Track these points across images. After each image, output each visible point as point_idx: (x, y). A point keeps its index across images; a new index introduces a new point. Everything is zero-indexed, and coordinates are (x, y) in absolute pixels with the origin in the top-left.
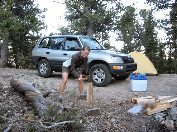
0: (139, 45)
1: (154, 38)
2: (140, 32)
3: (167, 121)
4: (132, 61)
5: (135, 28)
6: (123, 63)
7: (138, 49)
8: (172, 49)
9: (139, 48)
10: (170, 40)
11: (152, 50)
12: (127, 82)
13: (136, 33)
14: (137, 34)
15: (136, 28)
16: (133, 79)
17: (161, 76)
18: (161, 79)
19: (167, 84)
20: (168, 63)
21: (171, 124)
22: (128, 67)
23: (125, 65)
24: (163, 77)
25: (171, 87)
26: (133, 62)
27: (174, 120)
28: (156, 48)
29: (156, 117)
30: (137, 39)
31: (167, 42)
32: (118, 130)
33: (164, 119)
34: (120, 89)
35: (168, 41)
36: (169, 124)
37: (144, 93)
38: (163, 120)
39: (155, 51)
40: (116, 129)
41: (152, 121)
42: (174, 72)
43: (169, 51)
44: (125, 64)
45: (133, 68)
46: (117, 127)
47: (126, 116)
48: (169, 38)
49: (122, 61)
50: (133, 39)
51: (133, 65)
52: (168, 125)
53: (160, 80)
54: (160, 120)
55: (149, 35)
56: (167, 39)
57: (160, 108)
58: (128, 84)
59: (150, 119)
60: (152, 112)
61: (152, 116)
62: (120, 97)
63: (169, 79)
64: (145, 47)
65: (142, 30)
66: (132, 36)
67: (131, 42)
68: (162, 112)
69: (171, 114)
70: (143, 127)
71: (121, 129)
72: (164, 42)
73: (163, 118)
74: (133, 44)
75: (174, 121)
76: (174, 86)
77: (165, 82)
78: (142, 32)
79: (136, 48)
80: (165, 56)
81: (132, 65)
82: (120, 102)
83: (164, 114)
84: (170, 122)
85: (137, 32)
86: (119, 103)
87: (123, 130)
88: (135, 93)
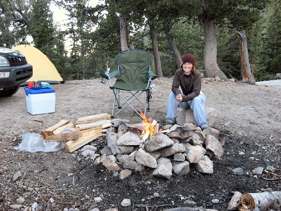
0: (22, 34)
1: (48, 21)
2: (23, 12)
3: (104, 157)
4: (24, 61)
5: (14, 5)
6: (9, 65)
7: (21, 40)
8: (77, 40)
9: (24, 39)
10: (73, 25)
11: (46, 43)
12: (17, 99)
13: (16, 12)
14: (19, 14)
15: (16, 5)
16: (31, 93)
17: (69, 84)
18: (72, 89)
19: (83, 97)
20: (72, 63)
21: (111, 161)
22: (18, 73)
23: (13, 70)
24: (74, 85)
25: (91, 100)
26: (26, 63)
27: (115, 153)
28: (52, 39)
29: (84, 154)
30: (19, 23)
31: (68, 30)
32: (28, 191)
33: (98, 155)
34: (8, 114)
35: (71, 27)
36: (108, 162)
37: (51, 115)
38: (98, 157)
39: (51, 45)
40: (25, 190)
41: (80, 162)
42: (82, 76)
43: (72, 43)
44: (12, 67)
45: (27, 74)
46: (25, 187)
47: (34, 162)
48: (72, 23)
49: (6, 62)
50: (12, 22)
51: (26, 68)
52: (107, 164)
53: (71, 91)
54: (93, 158)
55: (40, 16)
56: (68, 24)
57: (86, 138)
58: (20, 103)
59: (76, 159)
60: (74, 147)
61: (78, 154)
62: (12, 129)
63: (84, 89)
64: (34, 37)
65: (27, 8)
66: (10, 18)
67: (8, 29)
68: (89, 144)
69: (109, 145)
70: (69, 175)
71: (32, 189)
72: (64, 29)
73: (96, 153)
74: (13, 32)
75: (115, 156)
76: (94, 98)
77: (80, 93)
78: (26, 11)
79: (17, 38)
80: (66, 52)
81: (24, 69)
82: (15, 138)
83: (95, 146)
84: (109, 159)
85: (18, 11)
86: (14, 140)
87: (37, 189)
88: (37, 118)
